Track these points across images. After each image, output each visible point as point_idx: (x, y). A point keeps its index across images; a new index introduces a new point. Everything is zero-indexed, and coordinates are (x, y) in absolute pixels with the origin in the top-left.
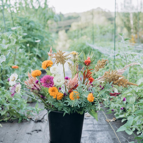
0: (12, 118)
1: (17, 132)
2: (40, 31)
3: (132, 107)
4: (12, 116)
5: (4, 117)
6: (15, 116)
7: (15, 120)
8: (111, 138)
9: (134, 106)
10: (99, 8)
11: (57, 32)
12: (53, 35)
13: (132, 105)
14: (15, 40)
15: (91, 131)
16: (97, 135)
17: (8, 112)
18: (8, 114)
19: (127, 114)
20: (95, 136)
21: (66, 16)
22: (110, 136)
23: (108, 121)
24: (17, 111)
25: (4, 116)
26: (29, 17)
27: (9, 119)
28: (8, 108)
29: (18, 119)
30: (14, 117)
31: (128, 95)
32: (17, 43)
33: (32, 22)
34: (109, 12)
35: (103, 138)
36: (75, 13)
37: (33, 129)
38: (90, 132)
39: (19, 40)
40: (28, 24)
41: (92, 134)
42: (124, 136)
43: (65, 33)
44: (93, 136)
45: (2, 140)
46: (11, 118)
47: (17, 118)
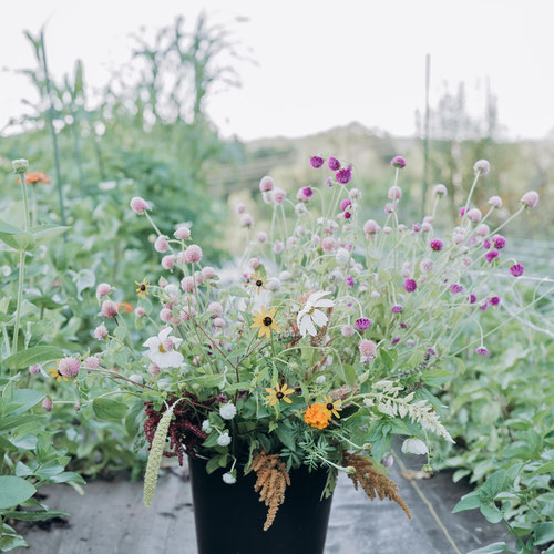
0: (111, 468)
1: (129, 511)
2: (186, 195)
3: (488, 435)
4: (111, 462)
5: (87, 464)
6: (118, 460)
7: (119, 472)
8: (423, 530)
9: (494, 433)
10: (355, 124)
11: (226, 198)
12: (216, 207)
13: (488, 428)
14: (117, 224)
15: (358, 507)
16: (380, 521)
17: (99, 448)
18: (97, 454)
19: (471, 457)
20: (373, 523)
21: (253, 149)
22: (419, 524)
23: (409, 477)
24: (125, 445)
25: (85, 459)
26: (152, 152)
27: (103, 470)
28: (100, 437)
29: (130, 470)
30: (115, 465)
31: (476, 396)
32: (121, 232)
33: (161, 165)
34: (387, 137)
35: (398, 529)
36: (281, 139)
37: (180, 502)
38: (357, 512)
39: (128, 224)
40: (149, 171)
41: (364, 519)
42: (462, 525)
43: (252, 201)
44: (366, 525)
45: (86, 536)
46: (106, 466)
47: (126, 466)
